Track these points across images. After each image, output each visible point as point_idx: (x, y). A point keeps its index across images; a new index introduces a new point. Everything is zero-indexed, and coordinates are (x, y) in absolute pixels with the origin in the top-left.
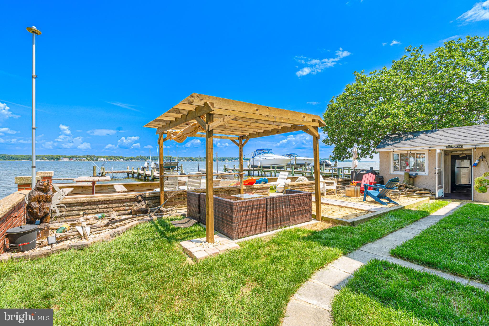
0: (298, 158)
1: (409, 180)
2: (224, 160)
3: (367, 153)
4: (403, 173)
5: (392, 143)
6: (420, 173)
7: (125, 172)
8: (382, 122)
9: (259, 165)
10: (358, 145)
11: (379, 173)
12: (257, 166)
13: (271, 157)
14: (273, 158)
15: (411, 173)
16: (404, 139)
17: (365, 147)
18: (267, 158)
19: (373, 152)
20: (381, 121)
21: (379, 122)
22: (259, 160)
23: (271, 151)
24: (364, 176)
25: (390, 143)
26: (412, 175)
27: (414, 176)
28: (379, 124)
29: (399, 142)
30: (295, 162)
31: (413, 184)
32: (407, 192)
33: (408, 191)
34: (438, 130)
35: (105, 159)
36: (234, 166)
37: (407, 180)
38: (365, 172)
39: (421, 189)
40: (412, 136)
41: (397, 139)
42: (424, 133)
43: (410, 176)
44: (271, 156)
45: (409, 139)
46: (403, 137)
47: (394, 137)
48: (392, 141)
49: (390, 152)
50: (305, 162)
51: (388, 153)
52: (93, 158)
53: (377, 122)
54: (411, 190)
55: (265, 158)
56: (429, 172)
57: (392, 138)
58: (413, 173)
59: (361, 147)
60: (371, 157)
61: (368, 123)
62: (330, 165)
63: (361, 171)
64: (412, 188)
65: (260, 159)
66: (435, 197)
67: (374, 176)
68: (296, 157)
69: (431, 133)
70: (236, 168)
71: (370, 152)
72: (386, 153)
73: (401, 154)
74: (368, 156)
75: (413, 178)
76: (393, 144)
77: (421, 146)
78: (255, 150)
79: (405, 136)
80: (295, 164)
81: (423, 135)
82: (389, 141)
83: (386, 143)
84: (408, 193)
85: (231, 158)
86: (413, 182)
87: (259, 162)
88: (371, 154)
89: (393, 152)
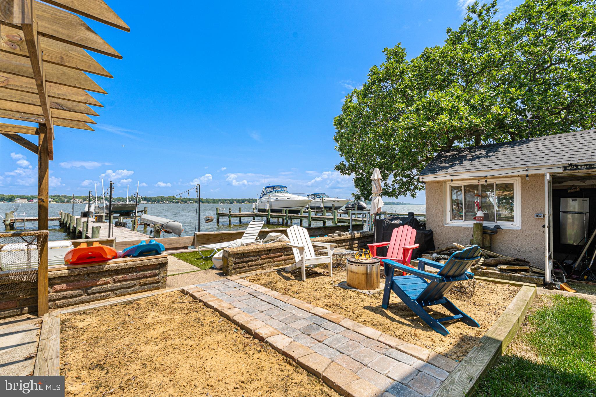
0: (326, 199)
1: (483, 238)
2: (243, 202)
3: (408, 189)
4: (470, 224)
5: (448, 165)
6: (505, 225)
7: (55, 219)
8: (429, 126)
9: (267, 208)
10: (395, 177)
11: (425, 224)
12: (266, 210)
13: (284, 197)
14: (286, 198)
15: (486, 224)
16: (469, 157)
17: (405, 179)
18: (279, 198)
19: (416, 188)
20: (428, 123)
21: (424, 125)
22: (268, 202)
23: (285, 189)
24: (395, 230)
25: (443, 165)
26: (488, 228)
27: (492, 230)
28: (423, 129)
29: (461, 163)
30: (322, 204)
31: (490, 248)
32: (481, 265)
33: (484, 264)
34: (532, 140)
35: (81, 200)
36: (230, 209)
37: (480, 238)
38: (398, 222)
39: (511, 259)
40: (483, 152)
41: (456, 159)
42: (506, 146)
43: (484, 231)
44: (283, 195)
45: (478, 158)
46: (467, 154)
47: (450, 156)
48: (447, 162)
49: (445, 182)
50: (333, 204)
51: (442, 183)
52: (63, 199)
53: (420, 126)
54: (490, 261)
55: (275, 198)
56: (523, 222)
57: (446, 157)
58: (491, 225)
59: (399, 179)
60: (413, 196)
61: (405, 129)
62: (365, 208)
63: (391, 220)
64: (490, 257)
65: (270, 200)
66: (544, 280)
67: (415, 231)
68: (324, 198)
69: (519, 145)
70: (232, 213)
71: (412, 187)
72: (437, 184)
73: (465, 186)
74: (409, 193)
75: (490, 235)
76: (451, 166)
77: (507, 167)
78: (264, 188)
79: (471, 152)
80: (322, 207)
81: (505, 150)
82: (441, 162)
83: (438, 166)
84: (484, 267)
85: (252, 199)
86: (491, 244)
87: (268, 204)
88: (413, 190)
89: (452, 180)
